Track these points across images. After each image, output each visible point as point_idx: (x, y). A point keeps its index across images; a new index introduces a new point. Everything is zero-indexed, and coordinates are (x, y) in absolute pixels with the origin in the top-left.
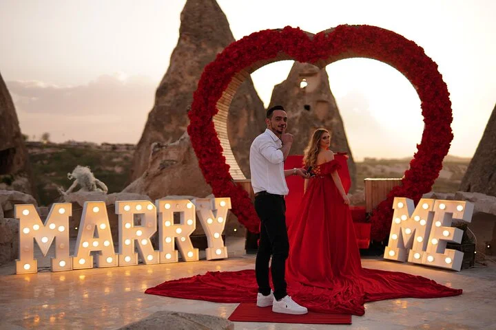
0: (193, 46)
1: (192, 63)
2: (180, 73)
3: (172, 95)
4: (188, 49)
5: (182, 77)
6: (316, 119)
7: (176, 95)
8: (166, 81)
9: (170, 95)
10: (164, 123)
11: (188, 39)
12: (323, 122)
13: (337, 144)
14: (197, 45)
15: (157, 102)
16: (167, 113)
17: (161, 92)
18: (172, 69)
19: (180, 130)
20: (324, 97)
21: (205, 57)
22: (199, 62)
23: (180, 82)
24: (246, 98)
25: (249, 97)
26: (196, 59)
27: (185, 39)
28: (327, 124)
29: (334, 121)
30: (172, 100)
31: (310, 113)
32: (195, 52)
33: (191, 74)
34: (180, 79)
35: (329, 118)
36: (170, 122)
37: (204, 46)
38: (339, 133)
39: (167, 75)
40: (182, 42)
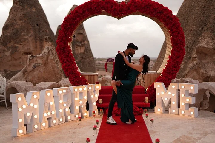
0: (21, 7)
1: (20, 15)
2: (14, 19)
3: (11, 29)
4: (18, 8)
5: (16, 21)
6: (78, 41)
7: (13, 30)
8: (7, 23)
9: (10, 30)
10: (7, 43)
11: (18, 3)
12: (81, 42)
13: (87, 53)
14: (22, 7)
15: (3, 33)
16: (9, 38)
17: (5, 28)
18: (11, 17)
19: (15, 46)
20: (81, 32)
21: (26, 12)
22: (24, 14)
23: (15, 24)
24: (46, 32)
25: (47, 31)
26: (22, 13)
27: (17, 4)
28: (83, 43)
29: (86, 42)
30: (11, 32)
31: (75, 39)
32: (22, 10)
33: (20, 20)
34: (15, 22)
35: (84, 41)
36: (10, 42)
37: (26, 7)
38: (88, 48)
39: (8, 20)
40: (15, 5)
